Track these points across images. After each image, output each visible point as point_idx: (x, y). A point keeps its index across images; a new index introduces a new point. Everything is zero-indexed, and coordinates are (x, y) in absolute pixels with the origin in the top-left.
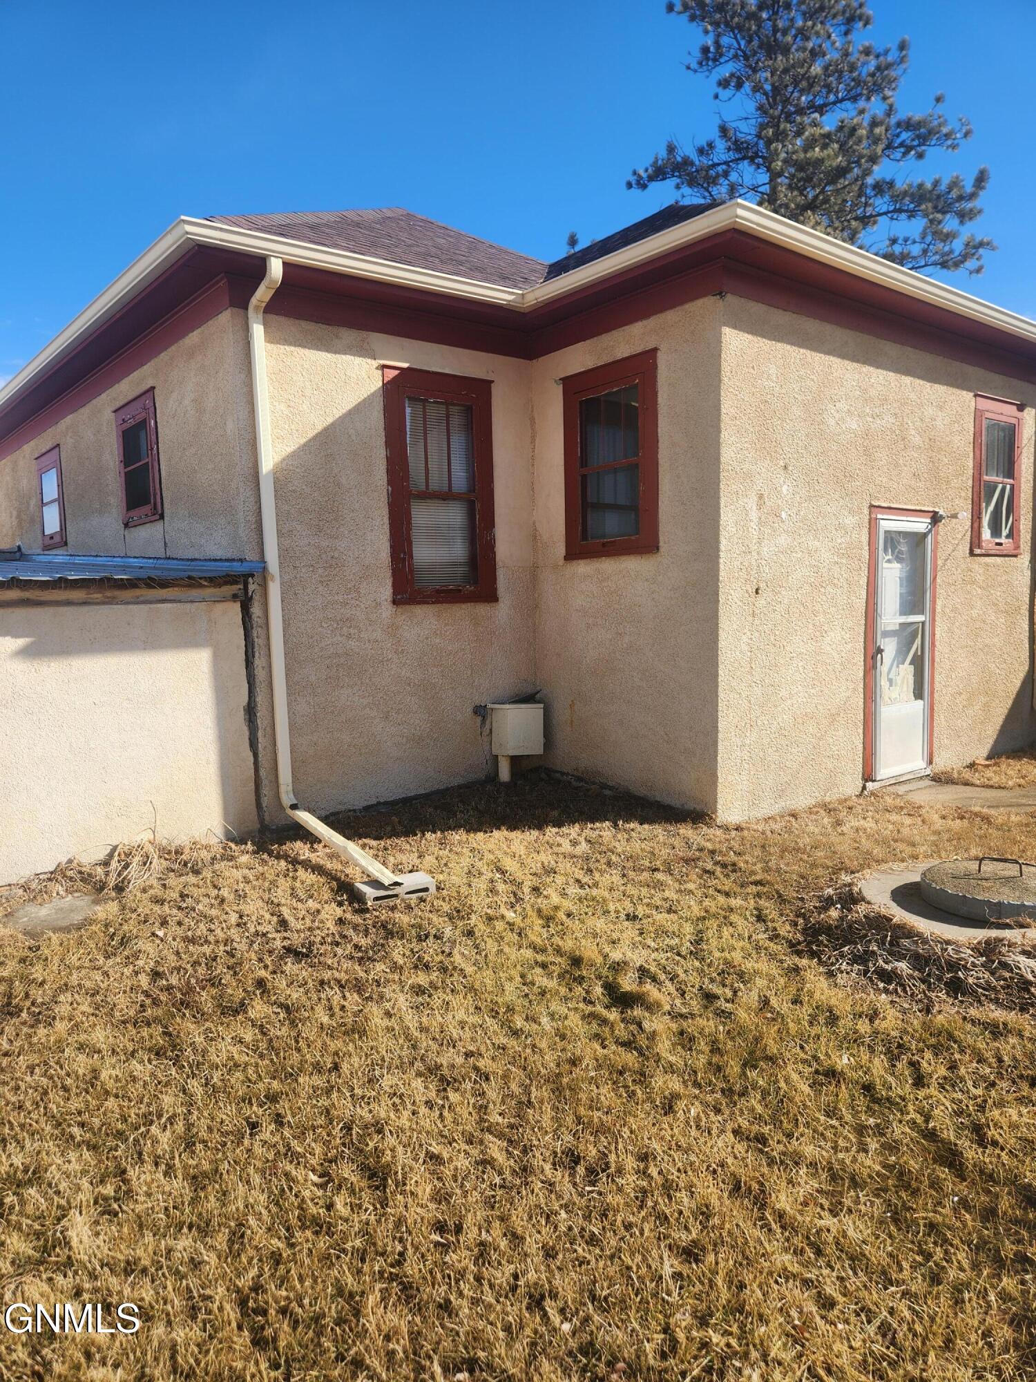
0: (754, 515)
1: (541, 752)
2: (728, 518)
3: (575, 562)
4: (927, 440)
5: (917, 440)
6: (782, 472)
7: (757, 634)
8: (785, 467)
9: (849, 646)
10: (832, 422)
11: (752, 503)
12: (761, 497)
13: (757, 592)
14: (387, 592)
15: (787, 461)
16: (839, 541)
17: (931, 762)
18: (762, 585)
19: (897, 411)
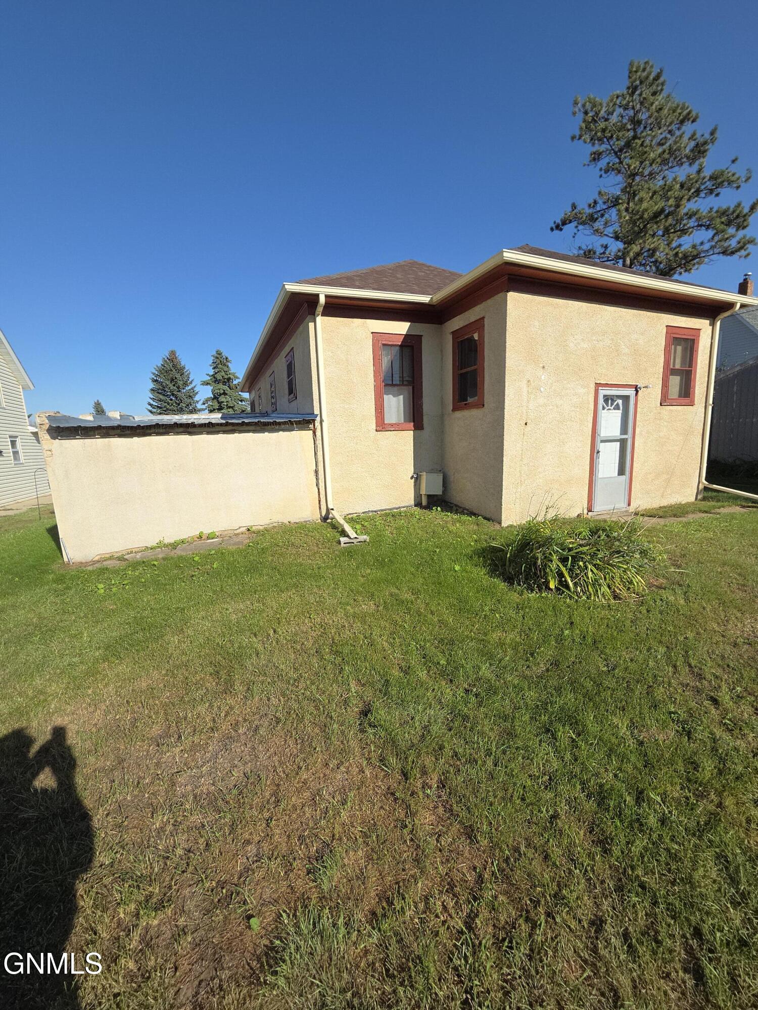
0: (525, 389)
1: (441, 494)
2: (508, 391)
3: (456, 412)
4: (633, 350)
5: (626, 351)
6: (542, 370)
7: (525, 443)
8: (544, 367)
9: (580, 450)
10: (571, 345)
11: (524, 384)
12: (529, 381)
13: (526, 424)
14: (374, 426)
15: (545, 364)
16: (575, 400)
17: (629, 505)
18: (529, 422)
19: (613, 337)
